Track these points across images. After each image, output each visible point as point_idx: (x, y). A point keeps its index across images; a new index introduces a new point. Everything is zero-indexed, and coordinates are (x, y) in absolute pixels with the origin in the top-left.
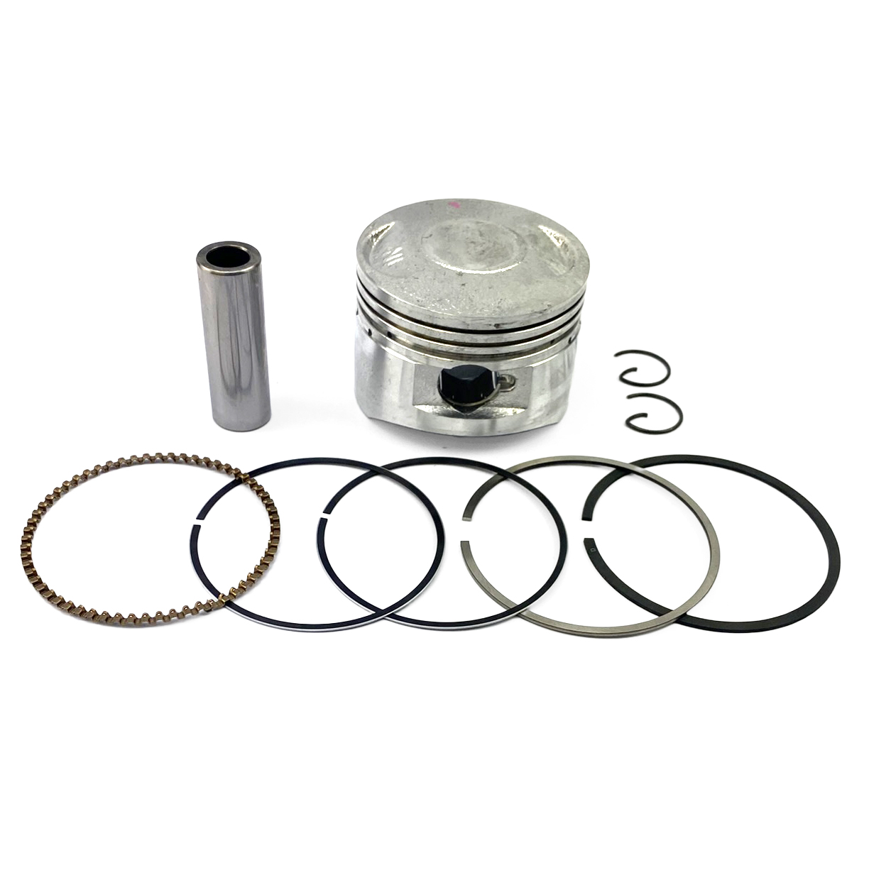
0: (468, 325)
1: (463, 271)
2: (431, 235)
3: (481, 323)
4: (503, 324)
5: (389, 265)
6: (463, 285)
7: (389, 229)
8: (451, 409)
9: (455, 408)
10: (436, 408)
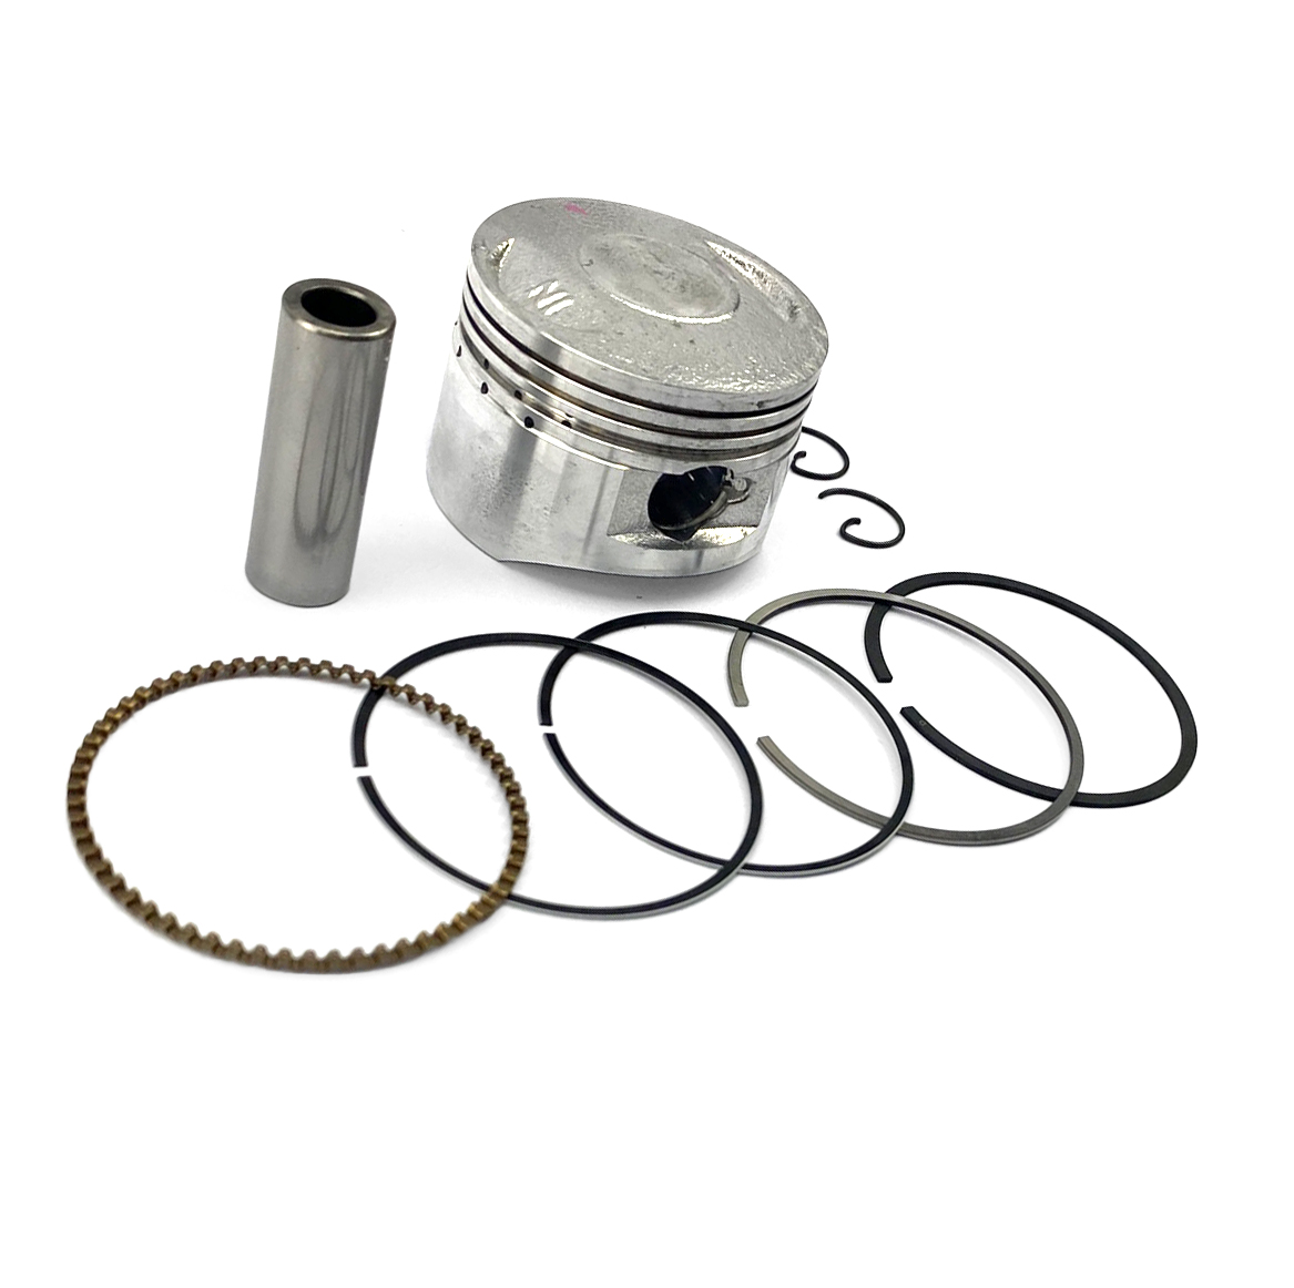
0: (723, 405)
1: (679, 320)
2: (591, 262)
3: (741, 402)
4: (767, 401)
5: (549, 312)
6: (692, 342)
7: (509, 249)
8: (660, 536)
9: (666, 535)
10: (640, 537)
